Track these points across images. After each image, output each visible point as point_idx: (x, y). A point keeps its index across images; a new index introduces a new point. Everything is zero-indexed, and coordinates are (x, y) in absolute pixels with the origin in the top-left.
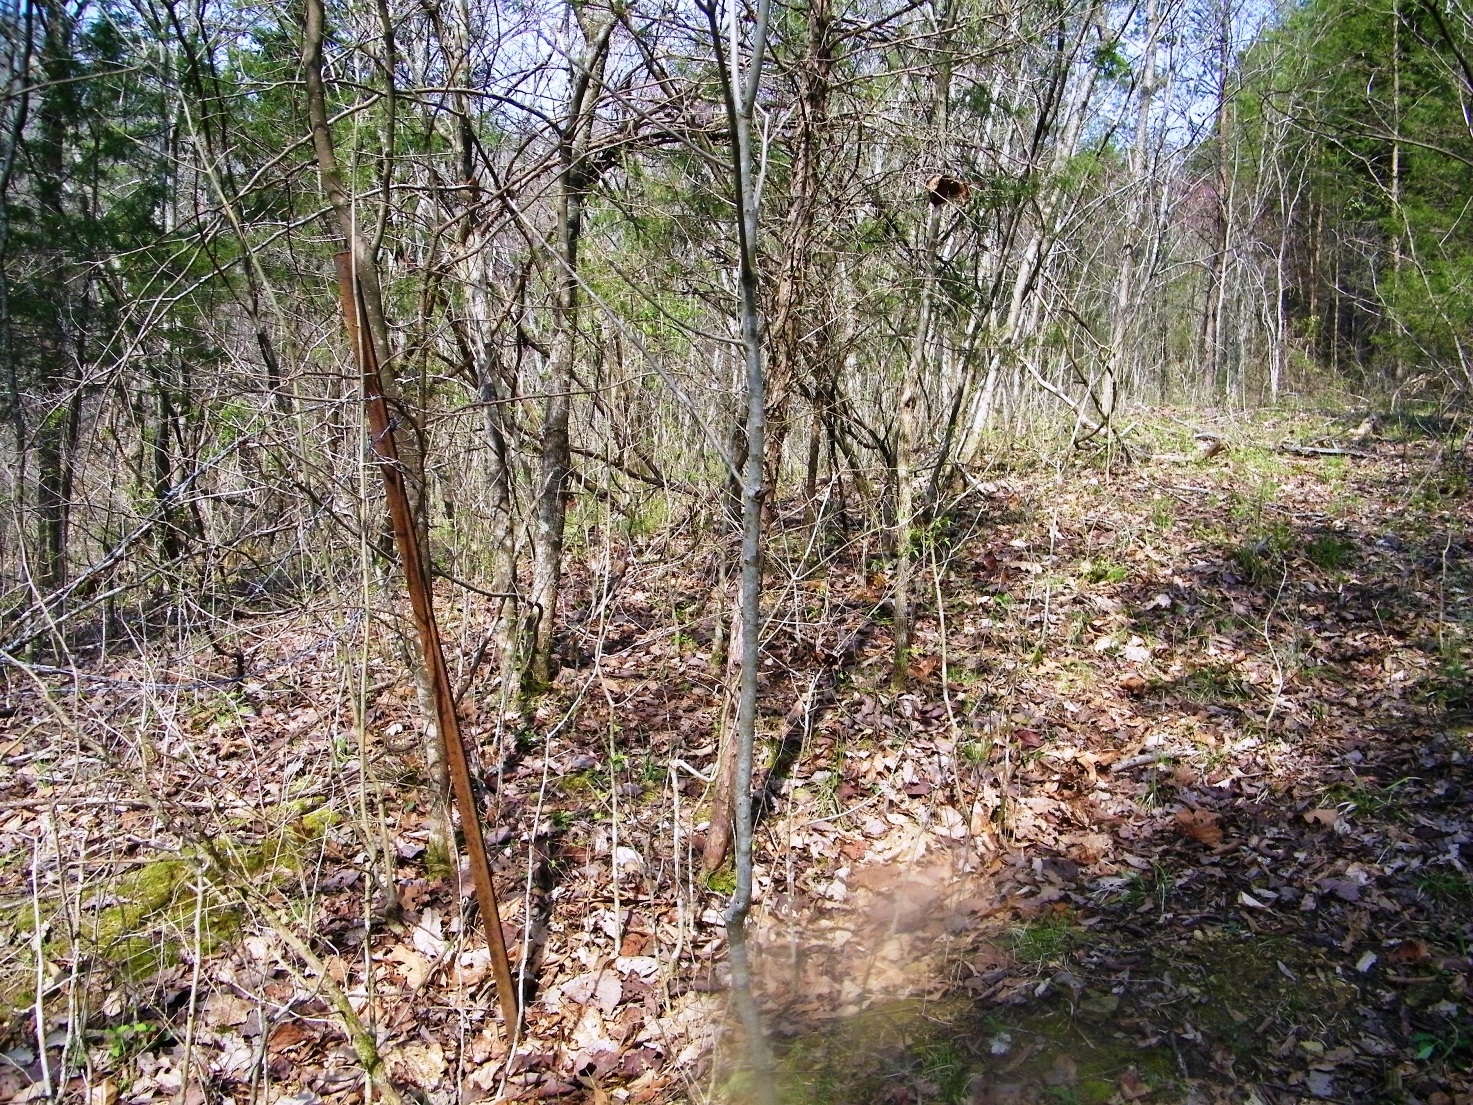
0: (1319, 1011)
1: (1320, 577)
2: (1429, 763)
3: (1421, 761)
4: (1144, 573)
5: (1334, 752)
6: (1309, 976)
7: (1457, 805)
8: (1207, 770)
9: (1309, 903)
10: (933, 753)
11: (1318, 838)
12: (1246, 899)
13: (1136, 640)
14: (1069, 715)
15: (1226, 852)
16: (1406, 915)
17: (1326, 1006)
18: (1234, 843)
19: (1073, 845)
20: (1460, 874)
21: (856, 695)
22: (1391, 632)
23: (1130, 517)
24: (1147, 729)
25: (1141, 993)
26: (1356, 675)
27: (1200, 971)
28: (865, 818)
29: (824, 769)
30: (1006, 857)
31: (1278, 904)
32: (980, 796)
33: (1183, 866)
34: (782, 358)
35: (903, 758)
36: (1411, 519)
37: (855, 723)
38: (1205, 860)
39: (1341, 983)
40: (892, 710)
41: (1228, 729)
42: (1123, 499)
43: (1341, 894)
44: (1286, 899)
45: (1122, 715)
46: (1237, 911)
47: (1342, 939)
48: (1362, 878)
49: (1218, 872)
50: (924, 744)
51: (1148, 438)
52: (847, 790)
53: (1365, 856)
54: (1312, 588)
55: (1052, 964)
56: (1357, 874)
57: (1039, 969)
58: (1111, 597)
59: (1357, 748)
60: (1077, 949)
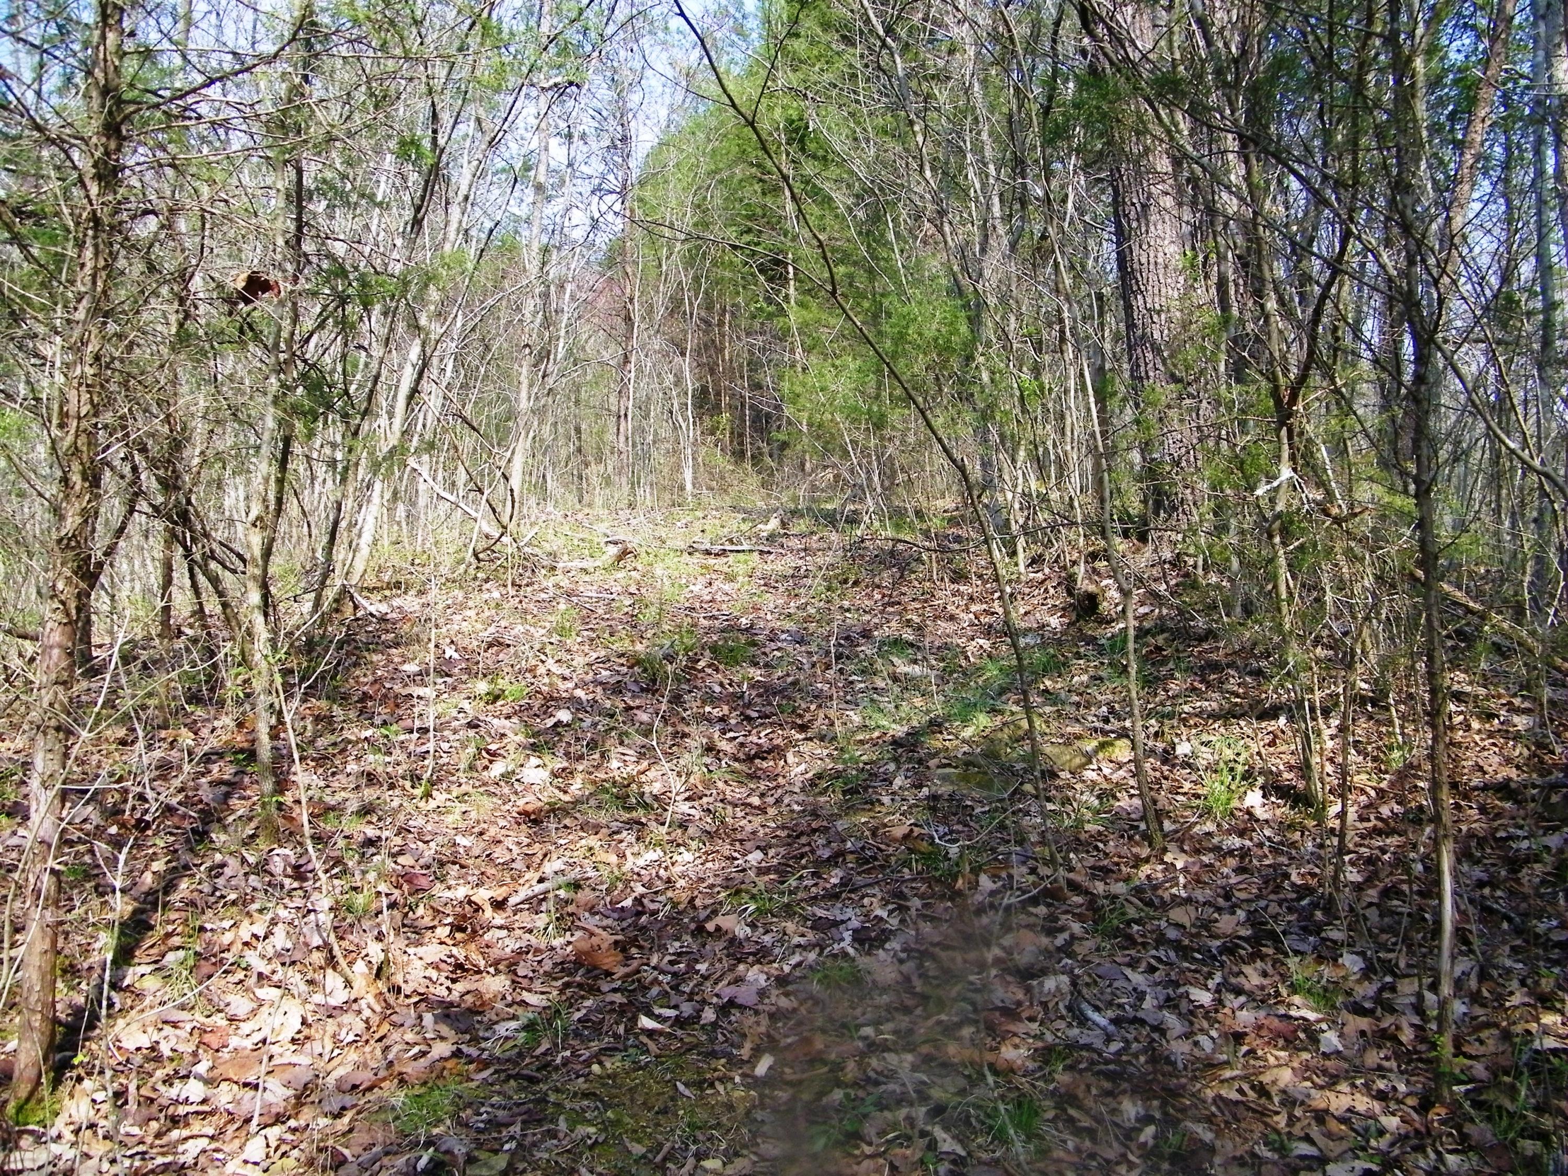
0: (718, 1125)
1: (725, 676)
2: (826, 854)
3: (819, 853)
4: (545, 689)
5: (736, 855)
6: (708, 1092)
7: (850, 891)
8: (609, 891)
9: (709, 1015)
10: (309, 911)
11: (720, 945)
12: (646, 1022)
13: (534, 761)
14: (461, 850)
15: (627, 975)
16: (803, 1010)
17: (724, 1120)
18: (635, 964)
19: (468, 992)
20: (853, 960)
21: (218, 857)
22: (794, 726)
23: (532, 629)
24: (545, 855)
25: (534, 1144)
26: (759, 773)
27: (597, 1108)
28: (229, 998)
29: (178, 948)
30: (394, 1018)
31: (679, 1022)
32: (364, 953)
33: (583, 997)
34: (76, 478)
35: (274, 922)
36: (813, 611)
37: (216, 889)
38: (605, 987)
39: (739, 1094)
40: (261, 868)
41: (630, 845)
42: (525, 612)
43: (739, 1001)
44: (686, 1015)
45: (519, 843)
46: (637, 1036)
47: (740, 1047)
48: (762, 980)
49: (618, 998)
50: (299, 902)
51: (554, 544)
52: (206, 968)
53: (764, 957)
54: (717, 689)
55: (435, 1131)
56: (756, 976)
57: (423, 1139)
58: (508, 717)
59: (758, 848)
60: (465, 1109)
